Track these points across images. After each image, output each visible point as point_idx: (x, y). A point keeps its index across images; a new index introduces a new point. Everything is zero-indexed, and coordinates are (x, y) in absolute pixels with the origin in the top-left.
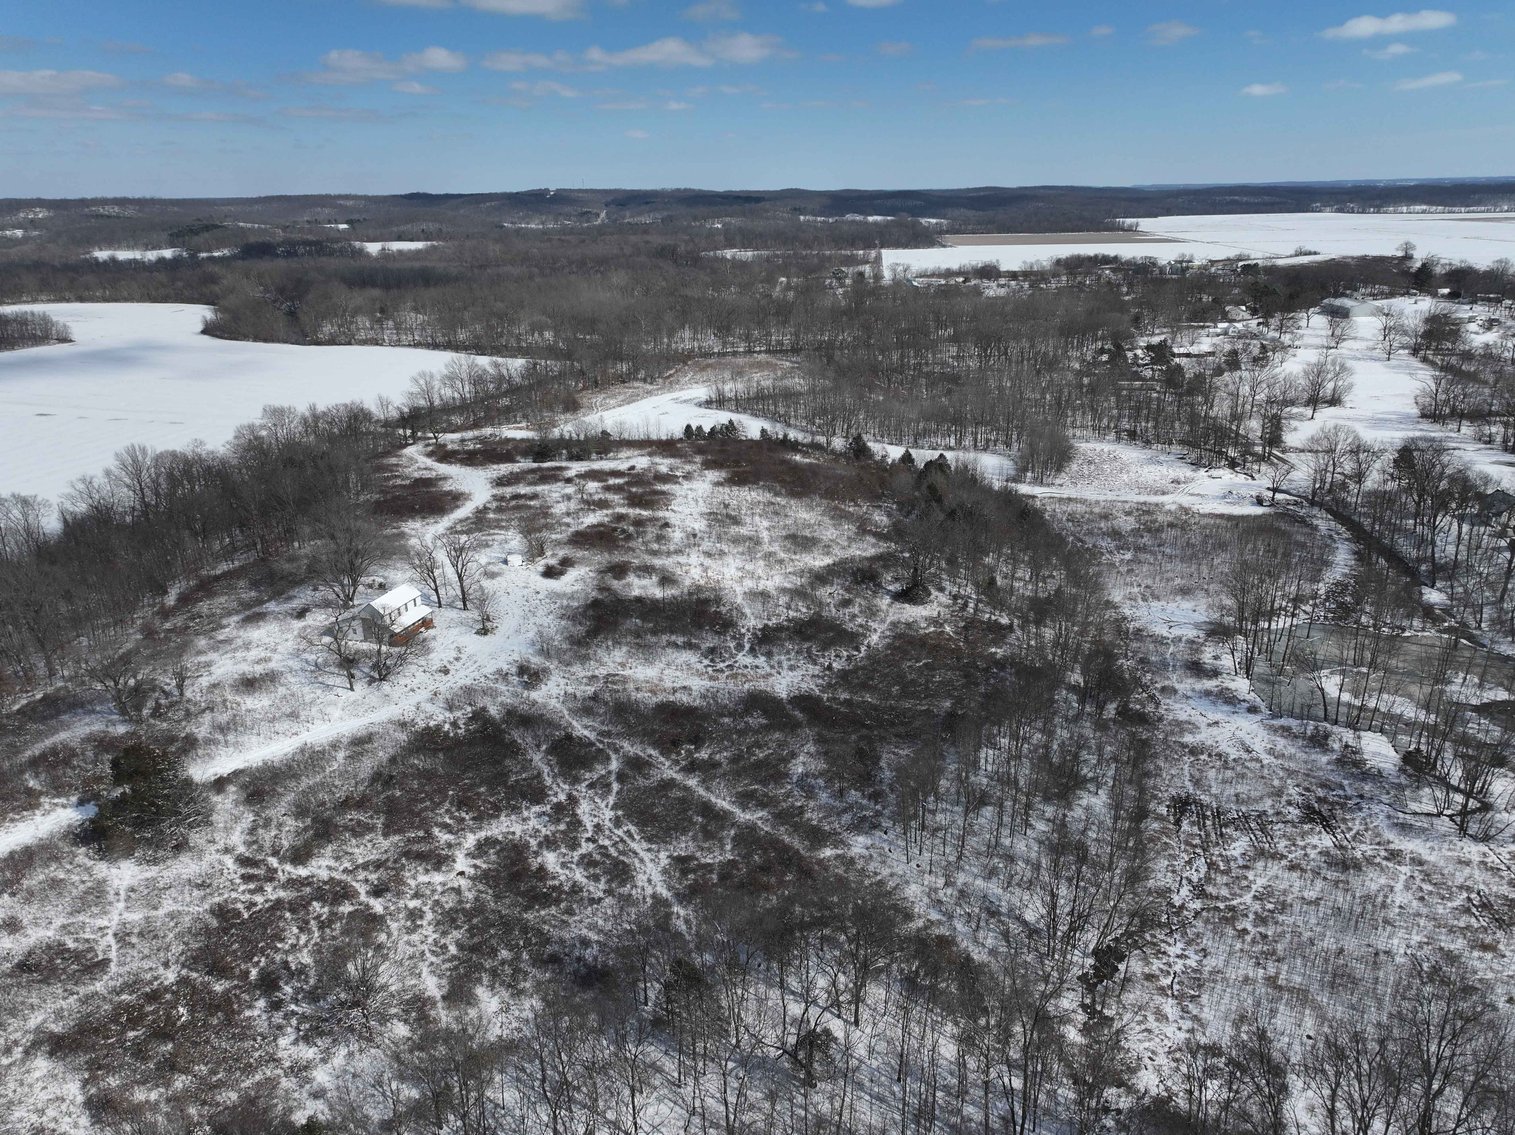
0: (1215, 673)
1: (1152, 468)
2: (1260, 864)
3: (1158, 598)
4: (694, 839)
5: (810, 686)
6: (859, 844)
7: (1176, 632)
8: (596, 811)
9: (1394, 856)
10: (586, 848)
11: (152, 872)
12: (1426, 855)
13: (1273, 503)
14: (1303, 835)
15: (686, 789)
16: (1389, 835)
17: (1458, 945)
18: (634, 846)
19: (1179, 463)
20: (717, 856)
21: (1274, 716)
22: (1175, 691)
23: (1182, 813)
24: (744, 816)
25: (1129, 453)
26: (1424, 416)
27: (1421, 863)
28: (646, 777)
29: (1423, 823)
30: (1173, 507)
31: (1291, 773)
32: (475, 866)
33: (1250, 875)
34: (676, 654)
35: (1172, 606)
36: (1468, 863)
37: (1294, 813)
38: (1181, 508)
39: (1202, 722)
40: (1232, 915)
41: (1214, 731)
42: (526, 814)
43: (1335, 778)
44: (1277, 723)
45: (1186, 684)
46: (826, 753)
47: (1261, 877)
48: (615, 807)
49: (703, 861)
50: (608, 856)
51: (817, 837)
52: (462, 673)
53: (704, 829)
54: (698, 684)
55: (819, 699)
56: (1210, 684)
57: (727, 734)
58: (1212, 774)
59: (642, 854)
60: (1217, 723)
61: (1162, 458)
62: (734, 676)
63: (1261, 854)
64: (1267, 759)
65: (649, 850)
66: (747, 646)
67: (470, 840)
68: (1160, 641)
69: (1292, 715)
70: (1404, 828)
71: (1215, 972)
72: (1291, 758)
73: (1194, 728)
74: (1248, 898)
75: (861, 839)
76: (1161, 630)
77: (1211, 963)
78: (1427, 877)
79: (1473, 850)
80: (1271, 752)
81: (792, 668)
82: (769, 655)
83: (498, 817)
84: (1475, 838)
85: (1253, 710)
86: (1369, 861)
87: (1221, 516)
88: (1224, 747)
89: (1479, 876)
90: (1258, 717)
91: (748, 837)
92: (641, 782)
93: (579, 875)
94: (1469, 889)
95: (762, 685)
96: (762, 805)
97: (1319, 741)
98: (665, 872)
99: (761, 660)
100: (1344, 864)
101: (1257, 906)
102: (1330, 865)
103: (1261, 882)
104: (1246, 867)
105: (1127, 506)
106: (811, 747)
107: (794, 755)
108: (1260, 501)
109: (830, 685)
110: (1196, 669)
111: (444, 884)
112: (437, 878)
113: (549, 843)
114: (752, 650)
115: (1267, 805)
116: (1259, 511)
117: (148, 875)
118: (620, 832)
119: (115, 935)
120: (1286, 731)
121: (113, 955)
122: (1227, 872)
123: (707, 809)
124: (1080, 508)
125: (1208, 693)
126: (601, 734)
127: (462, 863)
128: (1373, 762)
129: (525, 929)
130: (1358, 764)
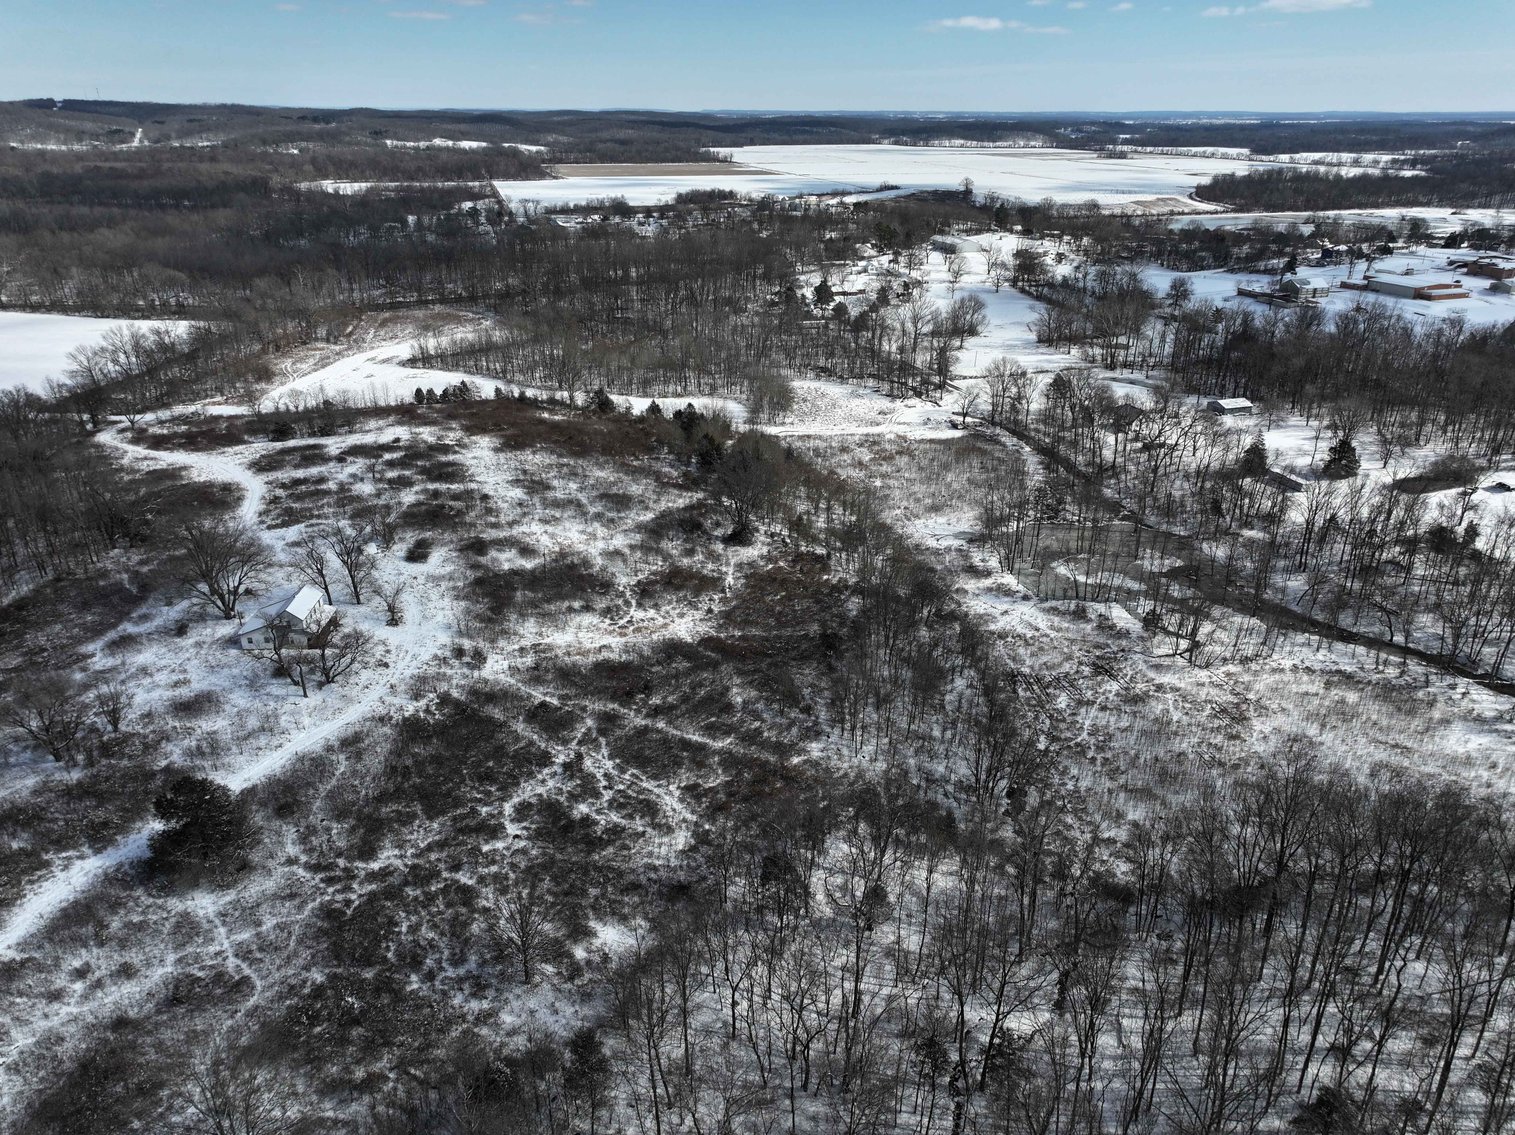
0: (988, 573)
1: (857, 401)
2: (1083, 710)
3: (917, 517)
4: (689, 770)
5: (705, 629)
6: (815, 749)
7: (944, 543)
8: (600, 763)
9: (1160, 688)
10: (607, 795)
11: (231, 896)
12: (1179, 684)
13: (965, 426)
14: (1099, 684)
15: (659, 731)
16: (1151, 674)
17: (1218, 739)
18: (644, 785)
19: (876, 396)
20: (715, 780)
21: (1042, 601)
22: (966, 592)
23: (1015, 683)
24: (719, 744)
25: (833, 390)
26: (1040, 341)
27: (1178, 690)
28: (621, 727)
29: (1167, 662)
30: (892, 436)
31: (1073, 641)
32: (525, 828)
33: (1079, 719)
34: (578, 619)
35: (931, 522)
36: (1203, 685)
37: (1087, 670)
38: (899, 436)
39: (996, 613)
40: (1082, 749)
41: (1007, 618)
42: (540, 777)
43: (1102, 640)
44: (1047, 605)
45: (971, 585)
46: (751, 682)
47: (1088, 718)
48: (611, 757)
49: (707, 786)
50: (630, 797)
51: (783, 750)
52: (401, 665)
53: (693, 760)
54: (615, 641)
55: (718, 638)
56: (988, 582)
57: (666, 680)
58: (1021, 651)
59: (656, 790)
60: (1006, 612)
61: (861, 392)
62: (638, 630)
63: (1080, 703)
64: (1053, 634)
65: (659, 786)
66: (634, 602)
67: (508, 808)
68: (937, 552)
69: (1054, 598)
70: (1158, 667)
71: (1089, 790)
72: (1067, 630)
73: (994, 619)
74: (1085, 735)
75: (814, 745)
76: (932, 543)
77: (1084, 784)
78: (1184, 699)
79: (1203, 675)
80: (1052, 628)
81: (682, 615)
82: (656, 607)
83: (518, 784)
84: (1200, 667)
85: (1026, 598)
86: (1146, 693)
87: (932, 441)
88: (1020, 630)
89: (1214, 692)
90: (1032, 603)
91: (729, 760)
92: (618, 732)
93: (615, 817)
94: (1210, 702)
95: (667, 634)
96: (727, 733)
97: (1080, 615)
98: (681, 800)
99: (652, 613)
100: (1133, 699)
101: (1093, 741)
102: (1125, 702)
103: (1088, 723)
104: (1074, 714)
105: (857, 438)
106: (737, 680)
107: (727, 689)
108: (954, 426)
109: (720, 626)
110: (973, 571)
111: (508, 848)
112: (500, 845)
113: (574, 797)
114: (640, 605)
115: (1066, 667)
116: (958, 434)
117: (228, 899)
118: (627, 777)
119: (237, 956)
120: (1054, 610)
121: (247, 971)
122: (1064, 720)
123: (686, 745)
124: (821, 444)
125: (989, 590)
126: (561, 698)
127: (512, 829)
128: (1121, 624)
129: (599, 869)
130: (1112, 627)
